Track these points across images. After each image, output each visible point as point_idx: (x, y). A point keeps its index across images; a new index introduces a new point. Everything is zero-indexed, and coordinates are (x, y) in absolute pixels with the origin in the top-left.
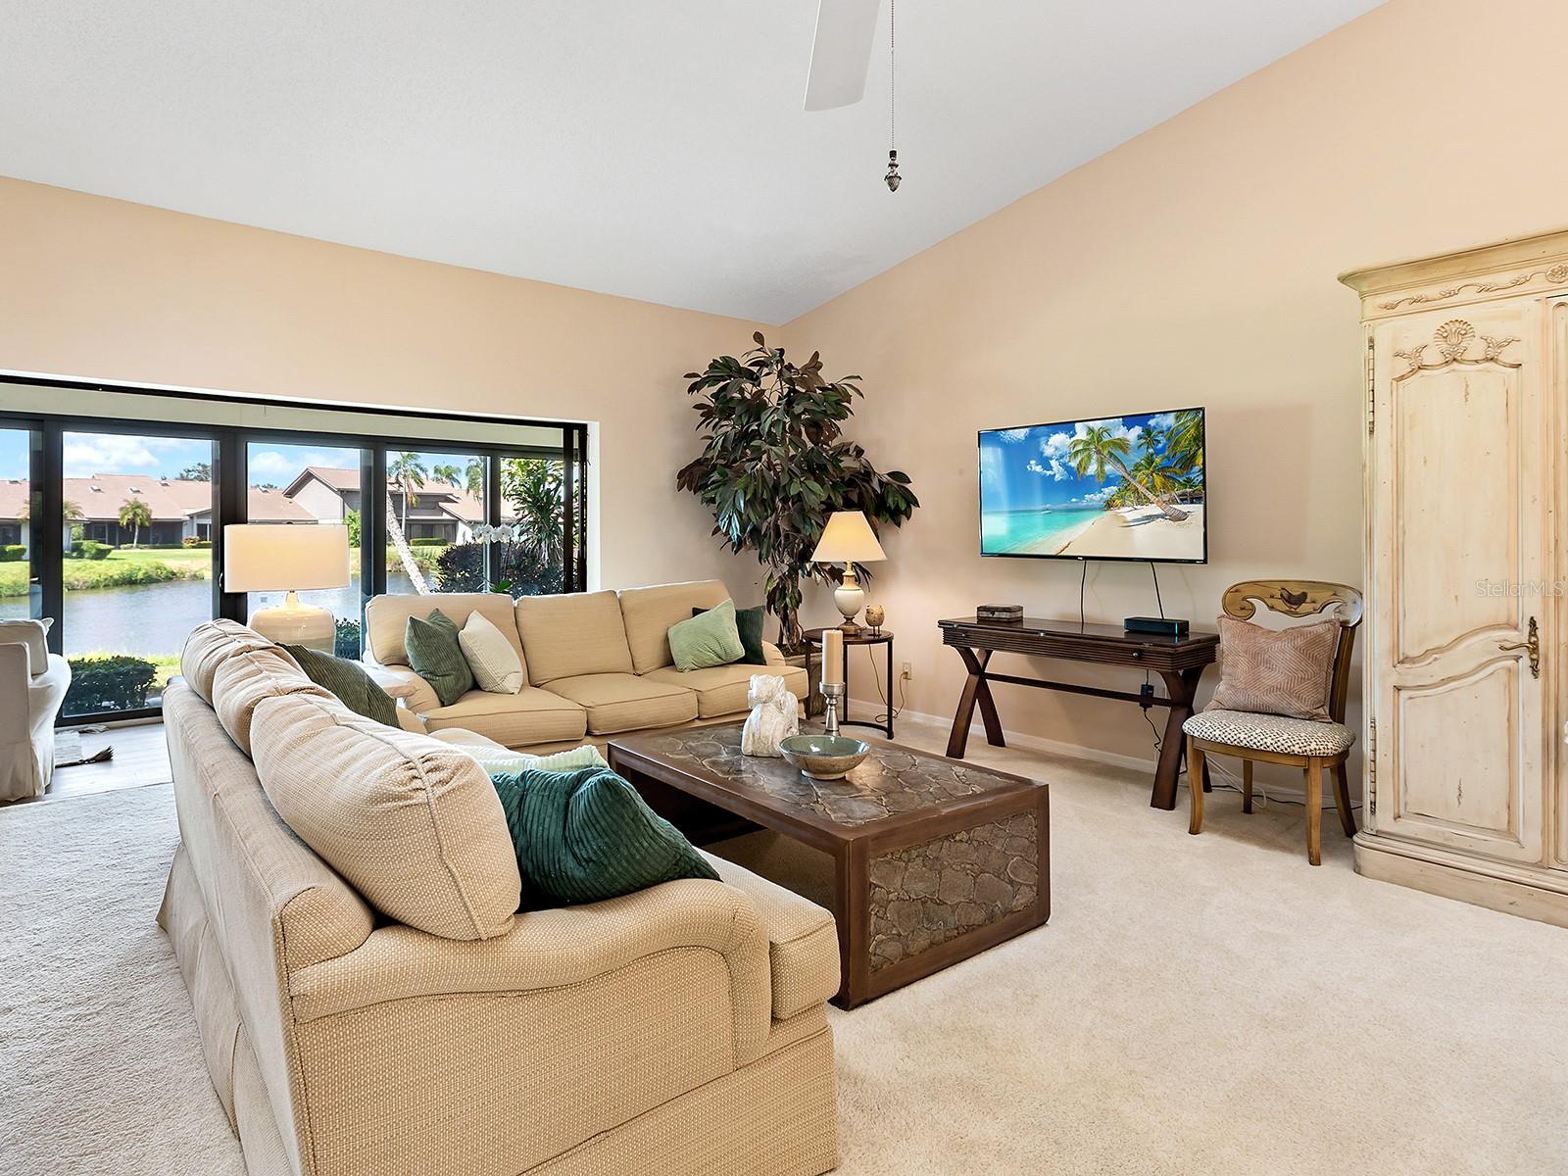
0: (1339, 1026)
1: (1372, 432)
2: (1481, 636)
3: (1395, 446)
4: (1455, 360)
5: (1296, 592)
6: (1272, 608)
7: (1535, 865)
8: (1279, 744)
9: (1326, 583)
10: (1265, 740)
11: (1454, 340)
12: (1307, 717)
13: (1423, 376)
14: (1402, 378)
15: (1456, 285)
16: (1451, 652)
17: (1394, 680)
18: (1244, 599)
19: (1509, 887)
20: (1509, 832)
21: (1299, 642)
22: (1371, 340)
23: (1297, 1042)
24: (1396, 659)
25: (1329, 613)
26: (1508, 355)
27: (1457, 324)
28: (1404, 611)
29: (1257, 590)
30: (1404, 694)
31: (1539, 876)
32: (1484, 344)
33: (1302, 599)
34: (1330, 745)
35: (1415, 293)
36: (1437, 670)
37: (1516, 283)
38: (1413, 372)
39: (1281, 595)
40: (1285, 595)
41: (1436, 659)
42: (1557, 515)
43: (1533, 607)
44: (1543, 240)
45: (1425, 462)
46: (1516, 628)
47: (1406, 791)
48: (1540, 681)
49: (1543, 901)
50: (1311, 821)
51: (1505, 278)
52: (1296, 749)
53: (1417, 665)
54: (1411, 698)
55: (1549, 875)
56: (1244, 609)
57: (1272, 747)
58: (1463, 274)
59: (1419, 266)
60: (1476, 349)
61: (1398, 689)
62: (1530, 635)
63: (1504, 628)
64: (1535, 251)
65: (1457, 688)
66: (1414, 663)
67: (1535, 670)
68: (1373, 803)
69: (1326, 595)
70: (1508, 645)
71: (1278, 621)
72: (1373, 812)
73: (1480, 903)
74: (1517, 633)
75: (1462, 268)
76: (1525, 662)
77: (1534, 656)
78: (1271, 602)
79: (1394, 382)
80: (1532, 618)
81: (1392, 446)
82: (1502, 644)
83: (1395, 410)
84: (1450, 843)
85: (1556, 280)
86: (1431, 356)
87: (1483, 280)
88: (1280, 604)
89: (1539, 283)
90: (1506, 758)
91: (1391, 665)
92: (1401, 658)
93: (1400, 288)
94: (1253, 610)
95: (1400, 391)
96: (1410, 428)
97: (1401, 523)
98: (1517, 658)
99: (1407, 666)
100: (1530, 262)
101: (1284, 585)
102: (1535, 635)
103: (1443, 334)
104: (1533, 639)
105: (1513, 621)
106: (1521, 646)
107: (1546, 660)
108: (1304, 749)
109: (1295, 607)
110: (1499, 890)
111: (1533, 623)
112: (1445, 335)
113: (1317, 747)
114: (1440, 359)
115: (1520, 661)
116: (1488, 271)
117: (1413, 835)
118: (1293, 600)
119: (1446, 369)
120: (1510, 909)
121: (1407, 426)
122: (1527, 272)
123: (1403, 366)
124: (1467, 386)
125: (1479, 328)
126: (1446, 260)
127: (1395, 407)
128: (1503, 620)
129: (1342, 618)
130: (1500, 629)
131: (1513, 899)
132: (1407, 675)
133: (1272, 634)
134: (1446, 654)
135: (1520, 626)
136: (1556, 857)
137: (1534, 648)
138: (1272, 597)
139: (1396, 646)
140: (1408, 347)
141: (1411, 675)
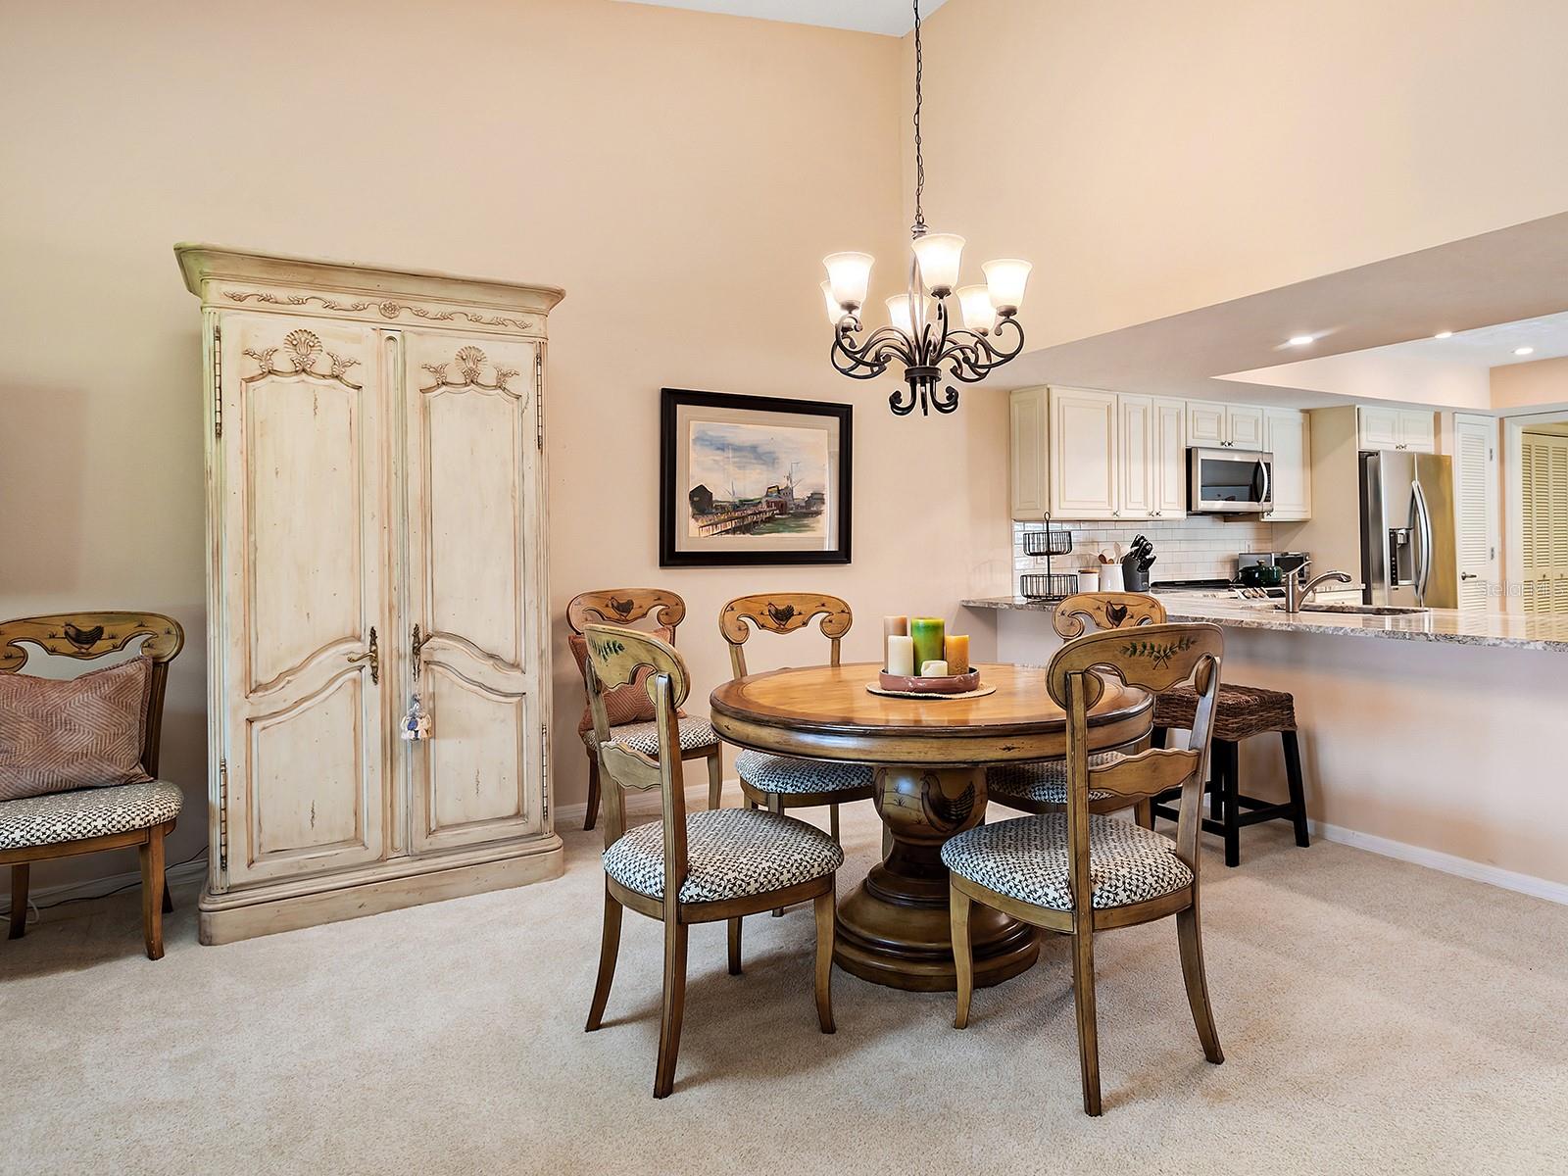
0: (339, 1100)
1: (219, 435)
2: (333, 650)
3: (245, 452)
4: (304, 370)
5: (87, 627)
6: (52, 651)
7: (378, 861)
8: (114, 822)
9: (129, 613)
10: (93, 824)
11: (303, 351)
12: (123, 781)
13: (273, 382)
14: (252, 379)
15: (303, 294)
16: (303, 672)
17: (247, 712)
18: (10, 644)
19: (359, 890)
20: (357, 839)
21: (107, 689)
22: (218, 331)
23: (323, 1144)
24: (248, 689)
25: (134, 648)
26: (352, 375)
27: (306, 334)
28: (257, 634)
29: (30, 630)
30: (257, 726)
31: (380, 870)
32: (330, 361)
33: (97, 634)
34: (173, 807)
35: (265, 291)
36: (291, 692)
37: (356, 308)
38: (263, 375)
39: (66, 633)
40: (72, 632)
41: (289, 682)
42: (390, 532)
43: (373, 620)
44: (380, 275)
45: (277, 473)
46: (359, 639)
47: (260, 831)
48: (379, 685)
49: (385, 892)
50: (152, 907)
51: (347, 300)
52: (137, 822)
53: (269, 692)
54: (264, 728)
55: (386, 866)
56: (11, 657)
57: (104, 830)
58: (311, 285)
59: (273, 263)
60: (323, 365)
61: (250, 721)
62: (371, 644)
63: (352, 641)
64: (370, 283)
65: (309, 708)
66: (267, 690)
67: (375, 676)
68: (224, 858)
69: (130, 627)
70: (355, 657)
71: (68, 667)
72: (224, 867)
73: (334, 919)
74: (360, 644)
75: (308, 279)
76: (368, 670)
77: (374, 664)
78: (49, 644)
79: (243, 382)
80: (373, 629)
81: (242, 453)
82: (351, 656)
83: (244, 413)
84: (305, 870)
85: (387, 314)
86: (281, 362)
87: (329, 297)
88: (66, 645)
89: (373, 313)
90: (353, 768)
91: (243, 695)
92: (253, 687)
93: (247, 280)
94: (24, 657)
95: (250, 393)
96: (262, 435)
97: (252, 539)
98: (361, 668)
99: (260, 694)
100: (367, 292)
101: (70, 620)
102: (375, 644)
103: (293, 342)
104: (374, 648)
105: (357, 633)
106: (364, 656)
107: (383, 667)
108: (146, 819)
109: (87, 646)
110: (351, 899)
111: (373, 633)
112: (295, 342)
113: (161, 813)
114: (290, 368)
115: (363, 671)
116: (332, 289)
117: (269, 877)
118: (84, 638)
119: (296, 378)
120: (361, 912)
121: (258, 434)
122: (366, 300)
123: (253, 367)
124: (316, 400)
125: (328, 344)
126: (297, 265)
127: (244, 409)
128: (348, 633)
129: (154, 652)
130: (346, 641)
131: (361, 902)
132: (261, 703)
133: (66, 685)
134: (299, 674)
135: (363, 637)
136: (393, 848)
137: (373, 657)
138: (53, 636)
139: (248, 673)
140: (259, 347)
141: (265, 703)
